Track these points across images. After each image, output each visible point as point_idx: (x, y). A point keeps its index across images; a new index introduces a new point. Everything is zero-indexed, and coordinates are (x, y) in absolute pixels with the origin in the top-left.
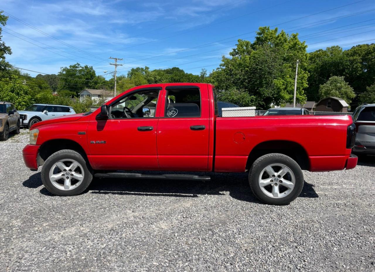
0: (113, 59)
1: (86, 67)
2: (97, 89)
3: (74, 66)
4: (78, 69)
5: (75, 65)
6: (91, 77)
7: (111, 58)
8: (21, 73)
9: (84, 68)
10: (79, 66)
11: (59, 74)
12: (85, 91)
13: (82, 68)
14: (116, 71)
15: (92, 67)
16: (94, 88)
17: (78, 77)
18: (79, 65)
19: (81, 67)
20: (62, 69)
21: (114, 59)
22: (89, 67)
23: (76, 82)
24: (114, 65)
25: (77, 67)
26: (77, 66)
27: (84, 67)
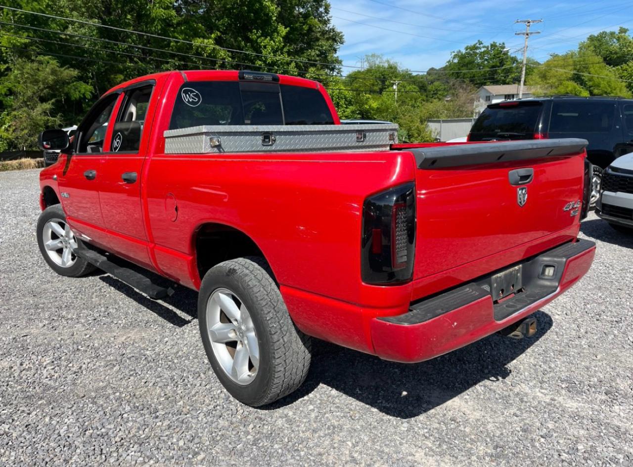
0: (522, 23)
1: (493, 46)
2: (508, 84)
3: (475, 48)
4: (478, 51)
5: (475, 45)
6: (500, 63)
7: (518, 22)
8: (398, 68)
9: (490, 47)
10: (481, 45)
11: (447, 64)
12: (483, 90)
13: (486, 49)
14: (527, 47)
15: (504, 44)
16: (504, 83)
17: (479, 65)
18: (481, 43)
19: (484, 47)
20: (453, 54)
21: (525, 22)
22: (498, 44)
23: (472, 75)
24: (524, 34)
25: (477, 48)
26: (478, 45)
27: (490, 45)
